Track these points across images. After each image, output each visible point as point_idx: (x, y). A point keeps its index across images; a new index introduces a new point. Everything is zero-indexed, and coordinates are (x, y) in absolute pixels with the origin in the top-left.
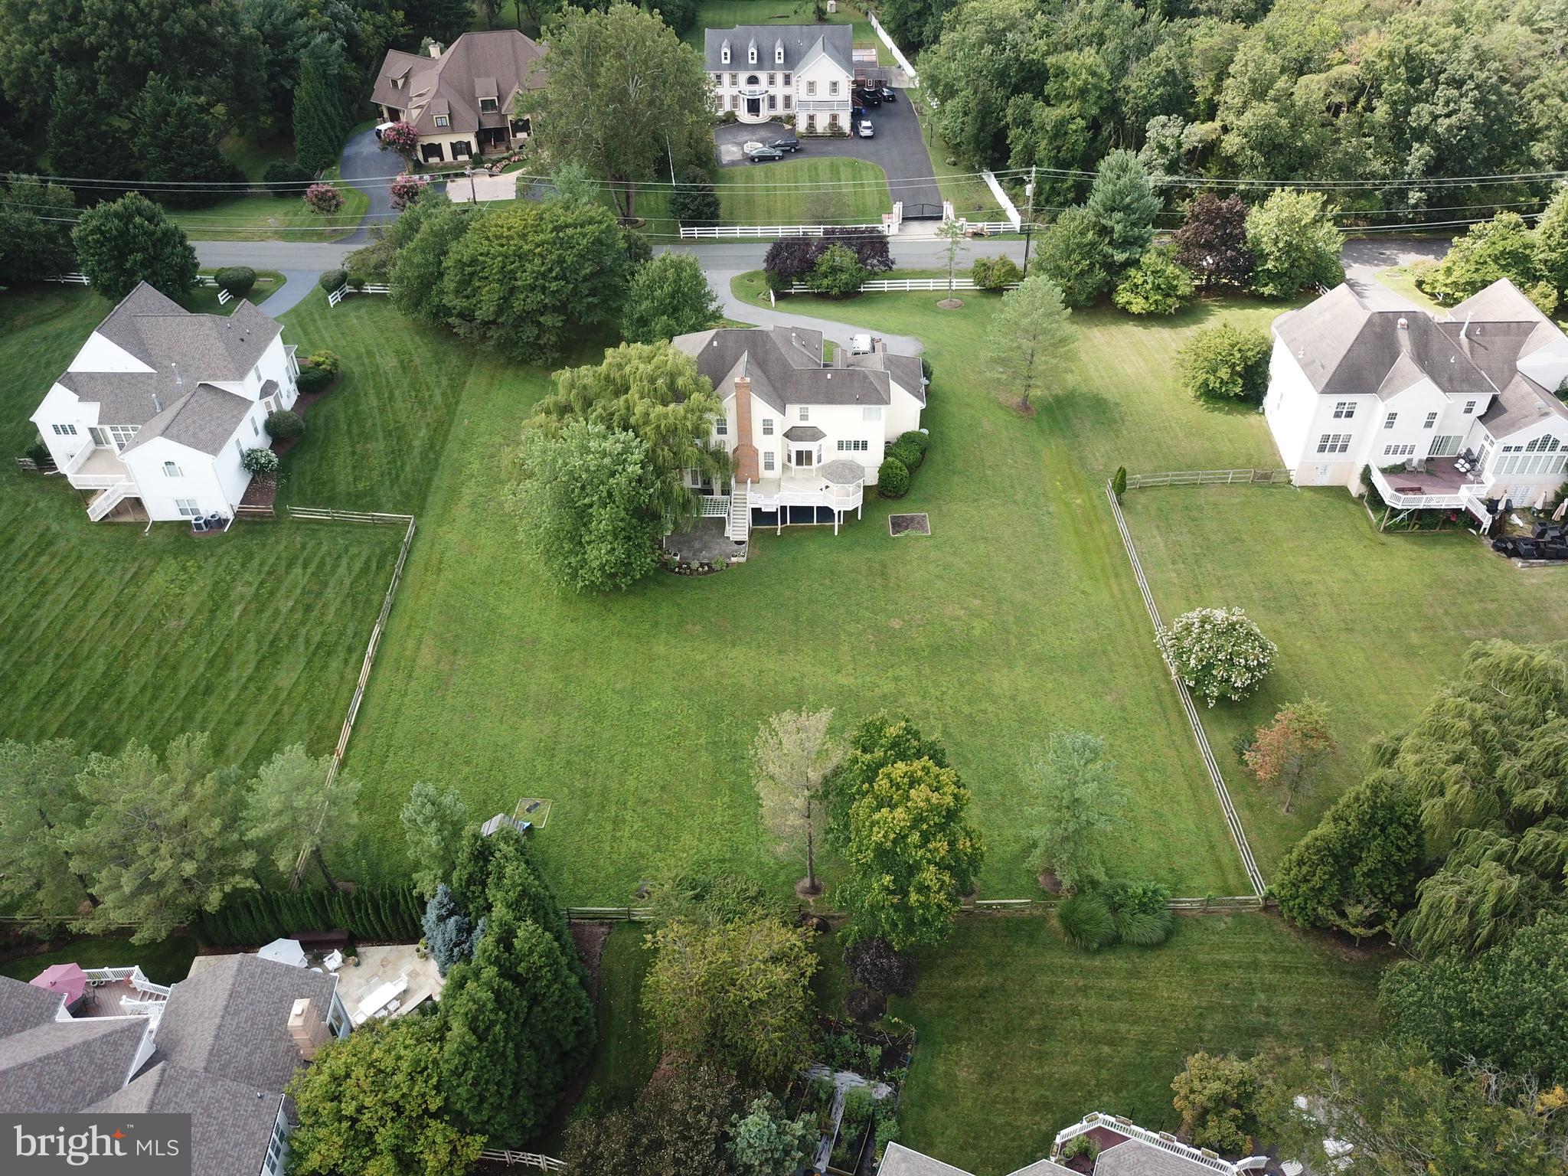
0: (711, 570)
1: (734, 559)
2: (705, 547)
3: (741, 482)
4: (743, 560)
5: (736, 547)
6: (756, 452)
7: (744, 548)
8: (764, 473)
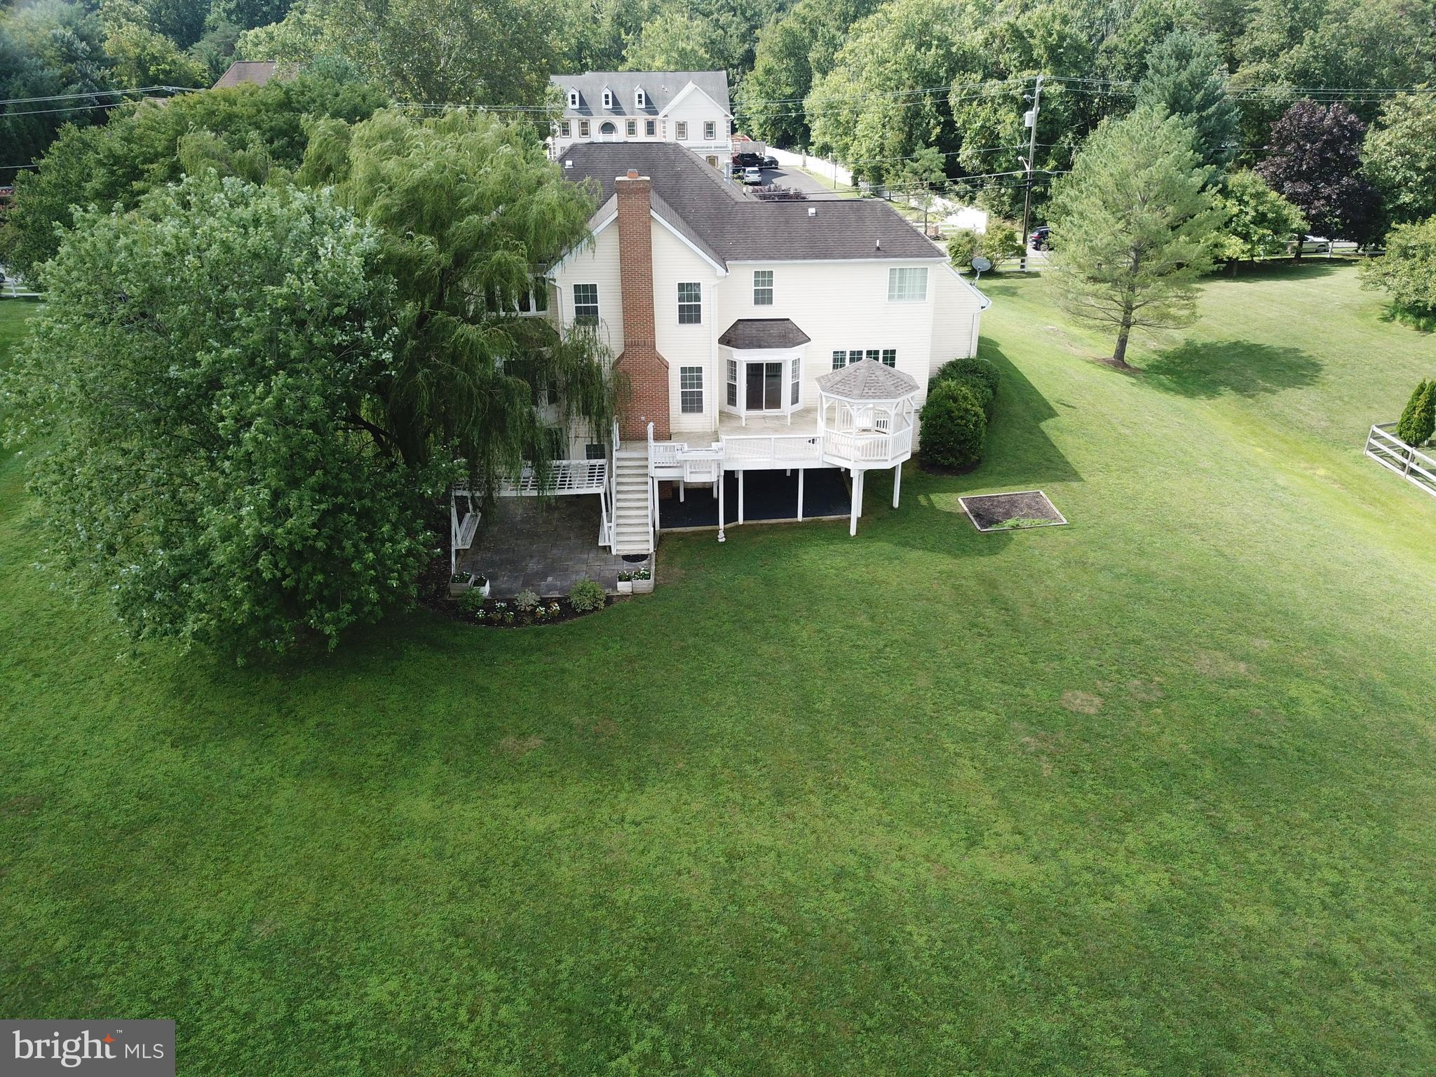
0: (568, 609)
1: (622, 588)
2: (553, 569)
3: (634, 436)
5: (627, 565)
6: (664, 363)
7: (647, 566)
8: (681, 421)
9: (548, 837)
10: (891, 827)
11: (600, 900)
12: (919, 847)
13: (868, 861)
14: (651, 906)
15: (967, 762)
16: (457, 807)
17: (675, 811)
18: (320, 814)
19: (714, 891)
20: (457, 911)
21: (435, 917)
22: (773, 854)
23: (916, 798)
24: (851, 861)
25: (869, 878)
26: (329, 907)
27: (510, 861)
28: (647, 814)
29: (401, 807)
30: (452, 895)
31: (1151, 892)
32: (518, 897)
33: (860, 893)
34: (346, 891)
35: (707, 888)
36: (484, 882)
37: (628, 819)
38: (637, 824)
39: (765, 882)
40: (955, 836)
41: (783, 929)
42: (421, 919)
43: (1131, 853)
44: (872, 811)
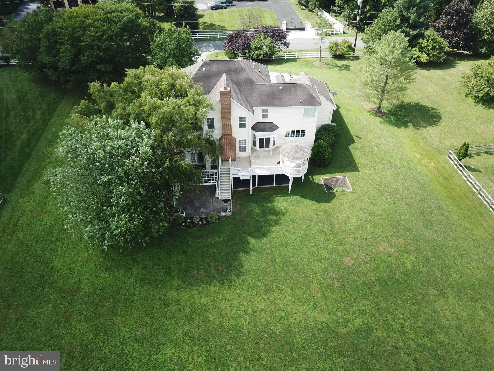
0: (208, 223)
1: (223, 214)
2: (203, 205)
3: (225, 160)
4: (229, 214)
5: (224, 204)
6: (234, 140)
7: (229, 206)
8: (239, 154)
9: (207, 305)
10: (294, 303)
11: (221, 325)
12: (301, 309)
13: (288, 314)
14: (233, 327)
15: (315, 281)
16: (183, 294)
17: (239, 296)
18: (148, 296)
19: (249, 323)
20: (186, 328)
21: (181, 330)
22: (264, 311)
23: (301, 293)
24: (283, 314)
25: (288, 319)
26: (154, 326)
27: (198, 313)
28: (232, 298)
29: (168, 294)
30: (184, 323)
31: (357, 325)
32: (201, 324)
33: (285, 324)
34: (158, 321)
35: (247, 322)
36: (192, 319)
37: (227, 299)
38: (229, 301)
39: (262, 320)
40: (310, 306)
41: (266, 335)
42: (177, 331)
43: (354, 313)
44: (290, 297)
